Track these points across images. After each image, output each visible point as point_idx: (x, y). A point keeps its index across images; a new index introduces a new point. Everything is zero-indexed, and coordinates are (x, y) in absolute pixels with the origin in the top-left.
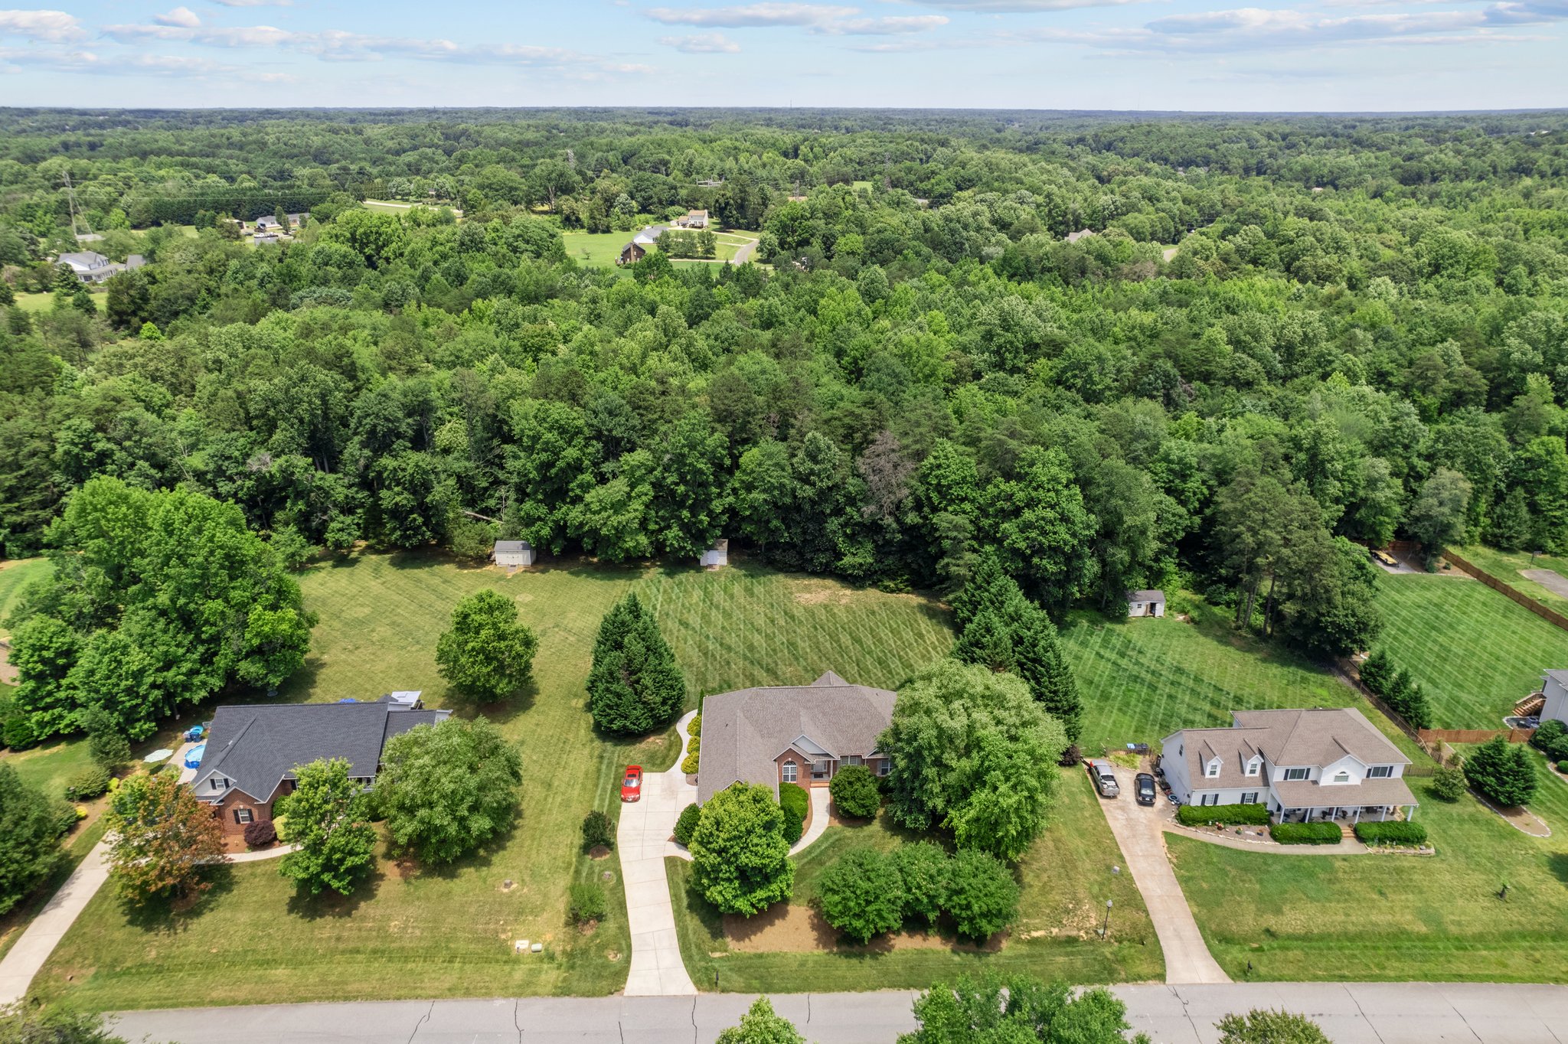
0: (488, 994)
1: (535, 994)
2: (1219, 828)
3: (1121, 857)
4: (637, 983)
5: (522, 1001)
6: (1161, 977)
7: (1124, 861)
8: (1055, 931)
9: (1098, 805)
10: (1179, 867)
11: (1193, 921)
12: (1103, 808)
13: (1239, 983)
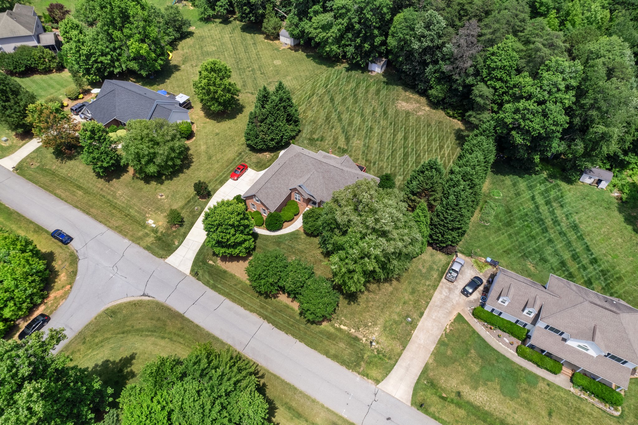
0: (125, 236)
1: (139, 244)
2: (491, 328)
3: (422, 314)
4: (174, 259)
5: (133, 244)
6: (377, 382)
8: (353, 330)
9: (439, 281)
10: (446, 335)
11: (423, 366)
12: (441, 284)
13: (413, 408)
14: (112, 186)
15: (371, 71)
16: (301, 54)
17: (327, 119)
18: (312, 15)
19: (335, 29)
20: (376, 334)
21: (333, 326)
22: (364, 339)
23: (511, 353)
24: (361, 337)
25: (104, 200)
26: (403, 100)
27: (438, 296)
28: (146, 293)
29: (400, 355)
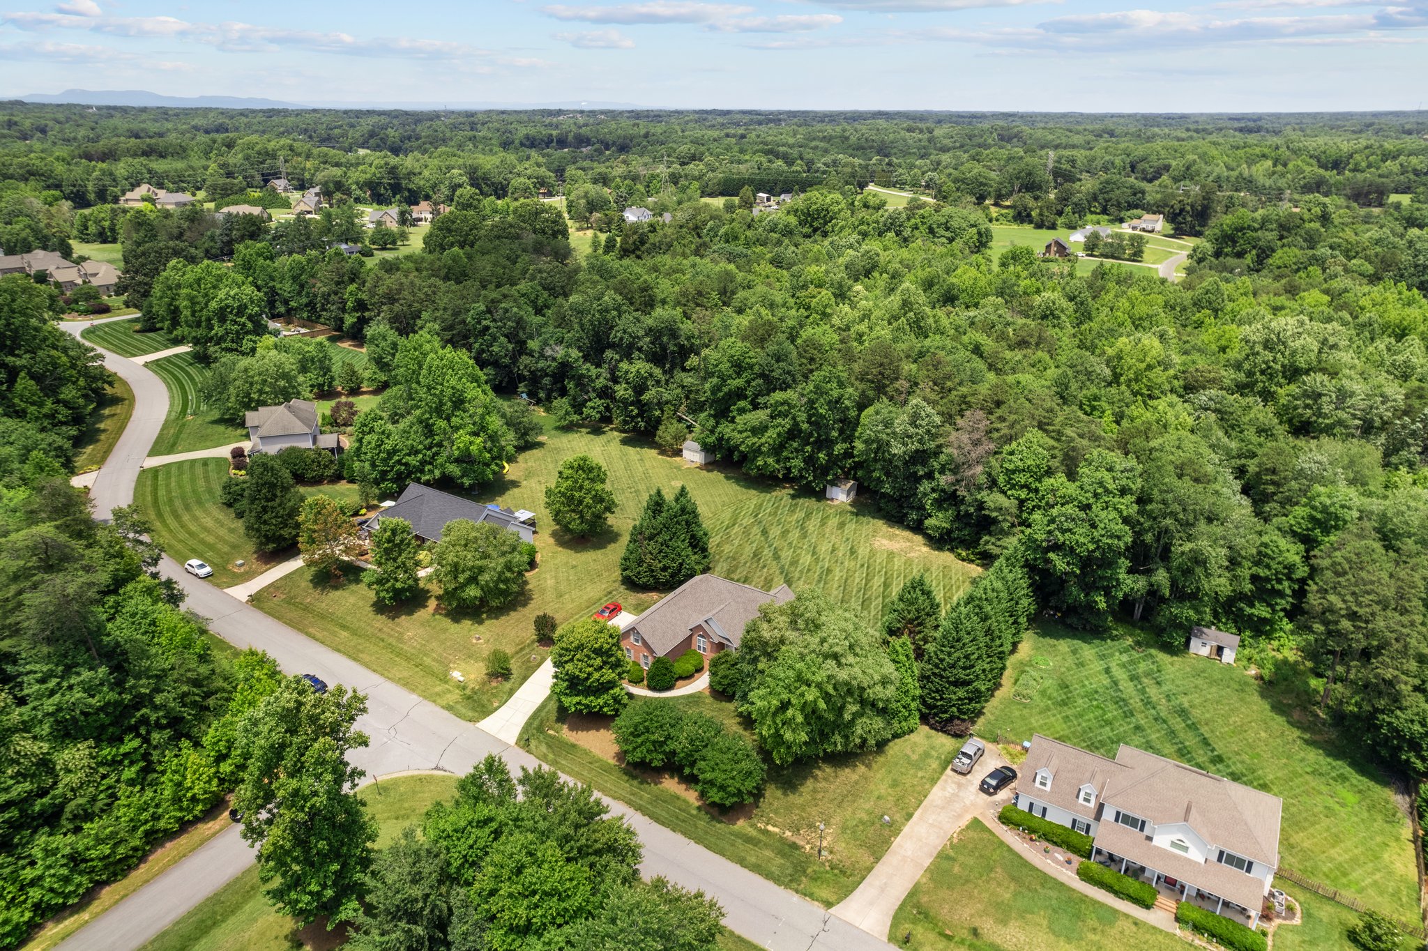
0: (413, 691)
1: (434, 701)
2: (1031, 839)
3: (909, 816)
4: (489, 724)
5: (426, 702)
6: (829, 905)
7: (907, 820)
8: (788, 834)
9: (941, 773)
10: (952, 846)
11: (911, 886)
12: (943, 777)
13: (891, 945)
14: (398, 624)
15: (832, 499)
16: (717, 476)
17: (755, 555)
18: (735, 413)
19: (772, 433)
20: (829, 839)
21: (753, 826)
22: (808, 847)
23: (1069, 877)
24: (801, 843)
25: (381, 644)
26: (883, 537)
27: (938, 793)
28: (440, 766)
29: (869, 870)
